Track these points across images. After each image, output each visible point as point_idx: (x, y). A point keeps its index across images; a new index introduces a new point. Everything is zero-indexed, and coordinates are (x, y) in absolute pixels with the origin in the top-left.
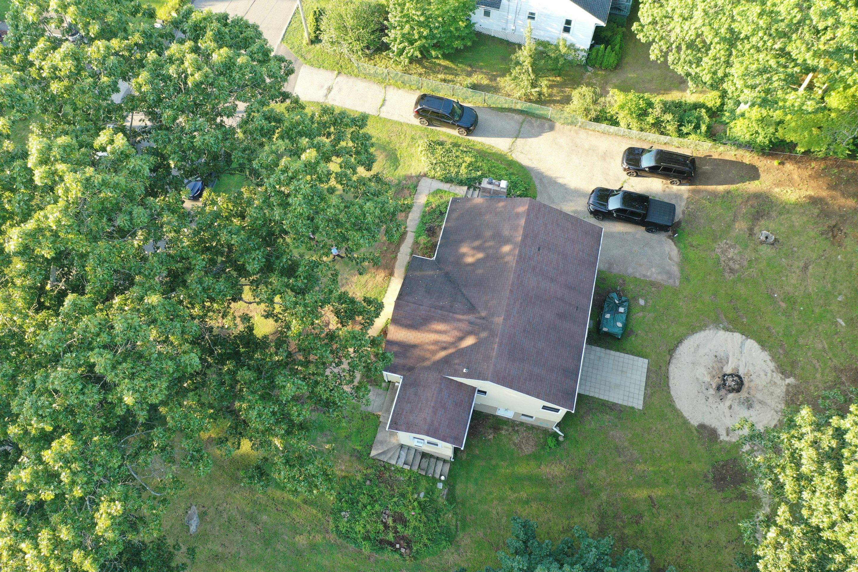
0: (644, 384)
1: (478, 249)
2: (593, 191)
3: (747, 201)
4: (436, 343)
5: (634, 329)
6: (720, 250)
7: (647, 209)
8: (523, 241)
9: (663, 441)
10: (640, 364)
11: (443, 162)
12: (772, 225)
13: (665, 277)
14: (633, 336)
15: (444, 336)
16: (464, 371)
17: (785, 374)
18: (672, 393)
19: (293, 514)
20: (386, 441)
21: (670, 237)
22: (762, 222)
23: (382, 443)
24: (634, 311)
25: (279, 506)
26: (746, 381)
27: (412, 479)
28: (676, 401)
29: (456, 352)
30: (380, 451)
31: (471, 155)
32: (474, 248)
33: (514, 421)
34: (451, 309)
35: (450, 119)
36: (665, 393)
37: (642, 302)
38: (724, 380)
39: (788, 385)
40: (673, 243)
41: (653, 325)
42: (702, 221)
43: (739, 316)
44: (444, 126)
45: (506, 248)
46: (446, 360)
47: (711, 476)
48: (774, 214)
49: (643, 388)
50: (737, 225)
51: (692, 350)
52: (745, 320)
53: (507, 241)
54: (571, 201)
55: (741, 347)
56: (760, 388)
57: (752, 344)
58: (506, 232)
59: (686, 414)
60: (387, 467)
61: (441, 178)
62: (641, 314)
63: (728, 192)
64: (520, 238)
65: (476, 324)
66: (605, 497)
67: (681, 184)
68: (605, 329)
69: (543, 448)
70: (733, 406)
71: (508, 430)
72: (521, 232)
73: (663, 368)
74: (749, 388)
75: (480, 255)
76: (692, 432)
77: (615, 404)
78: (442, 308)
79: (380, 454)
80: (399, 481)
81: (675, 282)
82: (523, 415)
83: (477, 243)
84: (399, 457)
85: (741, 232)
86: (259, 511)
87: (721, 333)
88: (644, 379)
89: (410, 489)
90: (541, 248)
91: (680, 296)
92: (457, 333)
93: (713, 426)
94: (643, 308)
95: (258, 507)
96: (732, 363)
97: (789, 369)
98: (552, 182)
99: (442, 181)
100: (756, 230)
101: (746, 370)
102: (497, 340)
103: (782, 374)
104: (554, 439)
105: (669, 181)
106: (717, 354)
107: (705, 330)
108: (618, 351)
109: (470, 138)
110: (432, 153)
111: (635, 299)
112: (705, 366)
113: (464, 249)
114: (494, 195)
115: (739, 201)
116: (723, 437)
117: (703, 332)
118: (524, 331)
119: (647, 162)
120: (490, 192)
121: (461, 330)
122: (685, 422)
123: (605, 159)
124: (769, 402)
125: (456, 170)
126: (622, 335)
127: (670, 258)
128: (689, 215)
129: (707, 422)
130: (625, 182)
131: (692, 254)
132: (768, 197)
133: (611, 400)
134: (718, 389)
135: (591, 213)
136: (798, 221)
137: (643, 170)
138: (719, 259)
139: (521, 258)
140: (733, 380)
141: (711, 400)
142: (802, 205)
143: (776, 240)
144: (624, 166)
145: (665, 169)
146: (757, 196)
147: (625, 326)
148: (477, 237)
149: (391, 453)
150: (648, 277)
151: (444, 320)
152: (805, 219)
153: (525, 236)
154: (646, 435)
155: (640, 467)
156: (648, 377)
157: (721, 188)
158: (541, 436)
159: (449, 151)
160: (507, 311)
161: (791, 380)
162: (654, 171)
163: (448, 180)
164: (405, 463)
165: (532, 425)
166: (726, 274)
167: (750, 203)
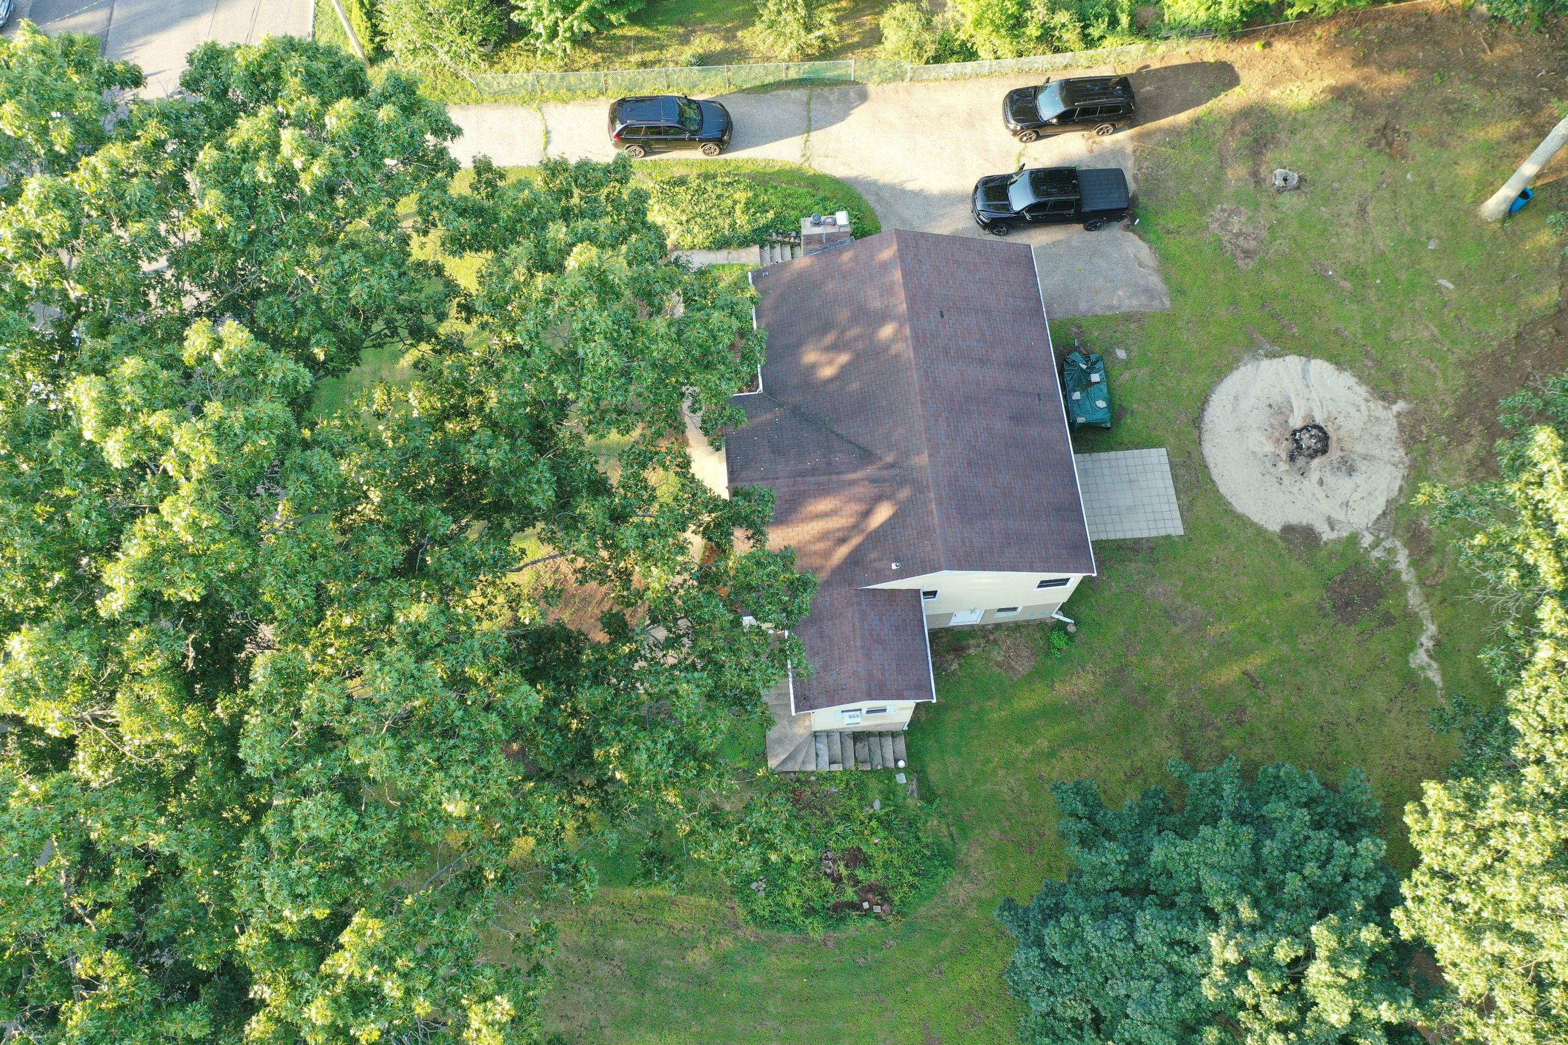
0: (1172, 491)
1: (835, 348)
2: (977, 188)
3: (1232, 127)
4: (824, 536)
5: (1124, 404)
6: (1216, 225)
7: (1076, 189)
8: (911, 308)
9: (1236, 575)
10: (1155, 459)
11: (701, 215)
12: (1286, 156)
13: (1143, 299)
14: (1128, 416)
15: (835, 518)
16: (894, 566)
17: (1387, 398)
18: (1222, 490)
19: (668, 918)
20: (786, 737)
21: (1127, 228)
22: (1269, 155)
23: (780, 741)
24: (1115, 373)
25: (639, 916)
26: (1330, 430)
27: (852, 784)
28: (1233, 501)
29: (866, 539)
30: (783, 757)
31: (742, 186)
32: (827, 349)
33: (983, 626)
34: (830, 469)
35: (684, 131)
36: (1212, 495)
37: (1121, 354)
38: (1297, 441)
39: (1399, 415)
40: (1136, 238)
41: (1153, 387)
42: (1172, 184)
43: (1284, 326)
44: (675, 148)
45: (887, 331)
46: (854, 559)
47: (1328, 605)
48: (1283, 136)
49: (1174, 499)
50: (1230, 173)
51: (1229, 408)
52: (1295, 330)
53: (882, 317)
54: (942, 216)
55: (1304, 378)
56: (1357, 434)
57: (1319, 367)
58: (876, 303)
59: (1255, 518)
60: (802, 779)
61: (707, 244)
62: (1127, 375)
63: (1197, 121)
64: (905, 306)
65: (884, 480)
66: (1174, 700)
67: (1116, 130)
68: (1081, 420)
69: (1048, 654)
70: (1325, 480)
71: (978, 646)
72: (902, 294)
73: (1194, 455)
74: (1339, 440)
75: (844, 358)
76: (1275, 544)
77: (1137, 541)
78: (813, 471)
79: (784, 762)
80: (831, 795)
81: (1162, 301)
82: (1000, 610)
83: (829, 338)
84: (817, 755)
85: (1241, 184)
86: (605, 936)
87: (1265, 363)
88: (1170, 483)
89: (854, 802)
90: (945, 312)
91: (1180, 324)
92: (856, 507)
93: (1304, 523)
94: (1127, 364)
95: (600, 930)
96: (1299, 408)
97: (1390, 388)
98: (898, 193)
99: (710, 248)
100: (1263, 172)
101: (1326, 413)
102: (932, 495)
103: (1383, 399)
104: (1062, 633)
105: (1094, 132)
106: (1271, 401)
107: (1238, 367)
108: (1112, 449)
109: (728, 156)
110: (672, 204)
111: (1109, 352)
112: (1259, 428)
113: (810, 356)
114: (829, 244)
115: (1220, 131)
116: (1327, 535)
117: (1235, 372)
118: (969, 464)
119: (1049, 108)
120: (820, 241)
121: (860, 500)
122: (1260, 531)
123: (973, 126)
124: (1377, 452)
125: (728, 221)
126: (1112, 419)
127: (1141, 265)
128: (1147, 180)
129: (1294, 520)
130: (1020, 155)
131: (1174, 246)
132: (1263, 110)
133: (1129, 535)
134: (1292, 458)
135: (985, 226)
136: (1324, 136)
137: (1047, 124)
138: (1220, 241)
139: (920, 340)
140: (1311, 436)
141: (1286, 481)
142: (1323, 108)
143: (1301, 179)
144: (1012, 127)
145: (1085, 111)
146: (1246, 113)
147: (1110, 402)
148: (826, 328)
149: (803, 753)
150: (1118, 308)
151: (824, 491)
152: (1335, 128)
153: (912, 300)
154: (1205, 574)
155: (1213, 631)
156: (1175, 477)
157: (1183, 118)
158: (1038, 636)
159: (701, 191)
160: (929, 440)
161: (1400, 406)
162: (1066, 120)
163: (722, 244)
164: (831, 762)
165: (1016, 623)
166: (1240, 263)
167: (1238, 128)
